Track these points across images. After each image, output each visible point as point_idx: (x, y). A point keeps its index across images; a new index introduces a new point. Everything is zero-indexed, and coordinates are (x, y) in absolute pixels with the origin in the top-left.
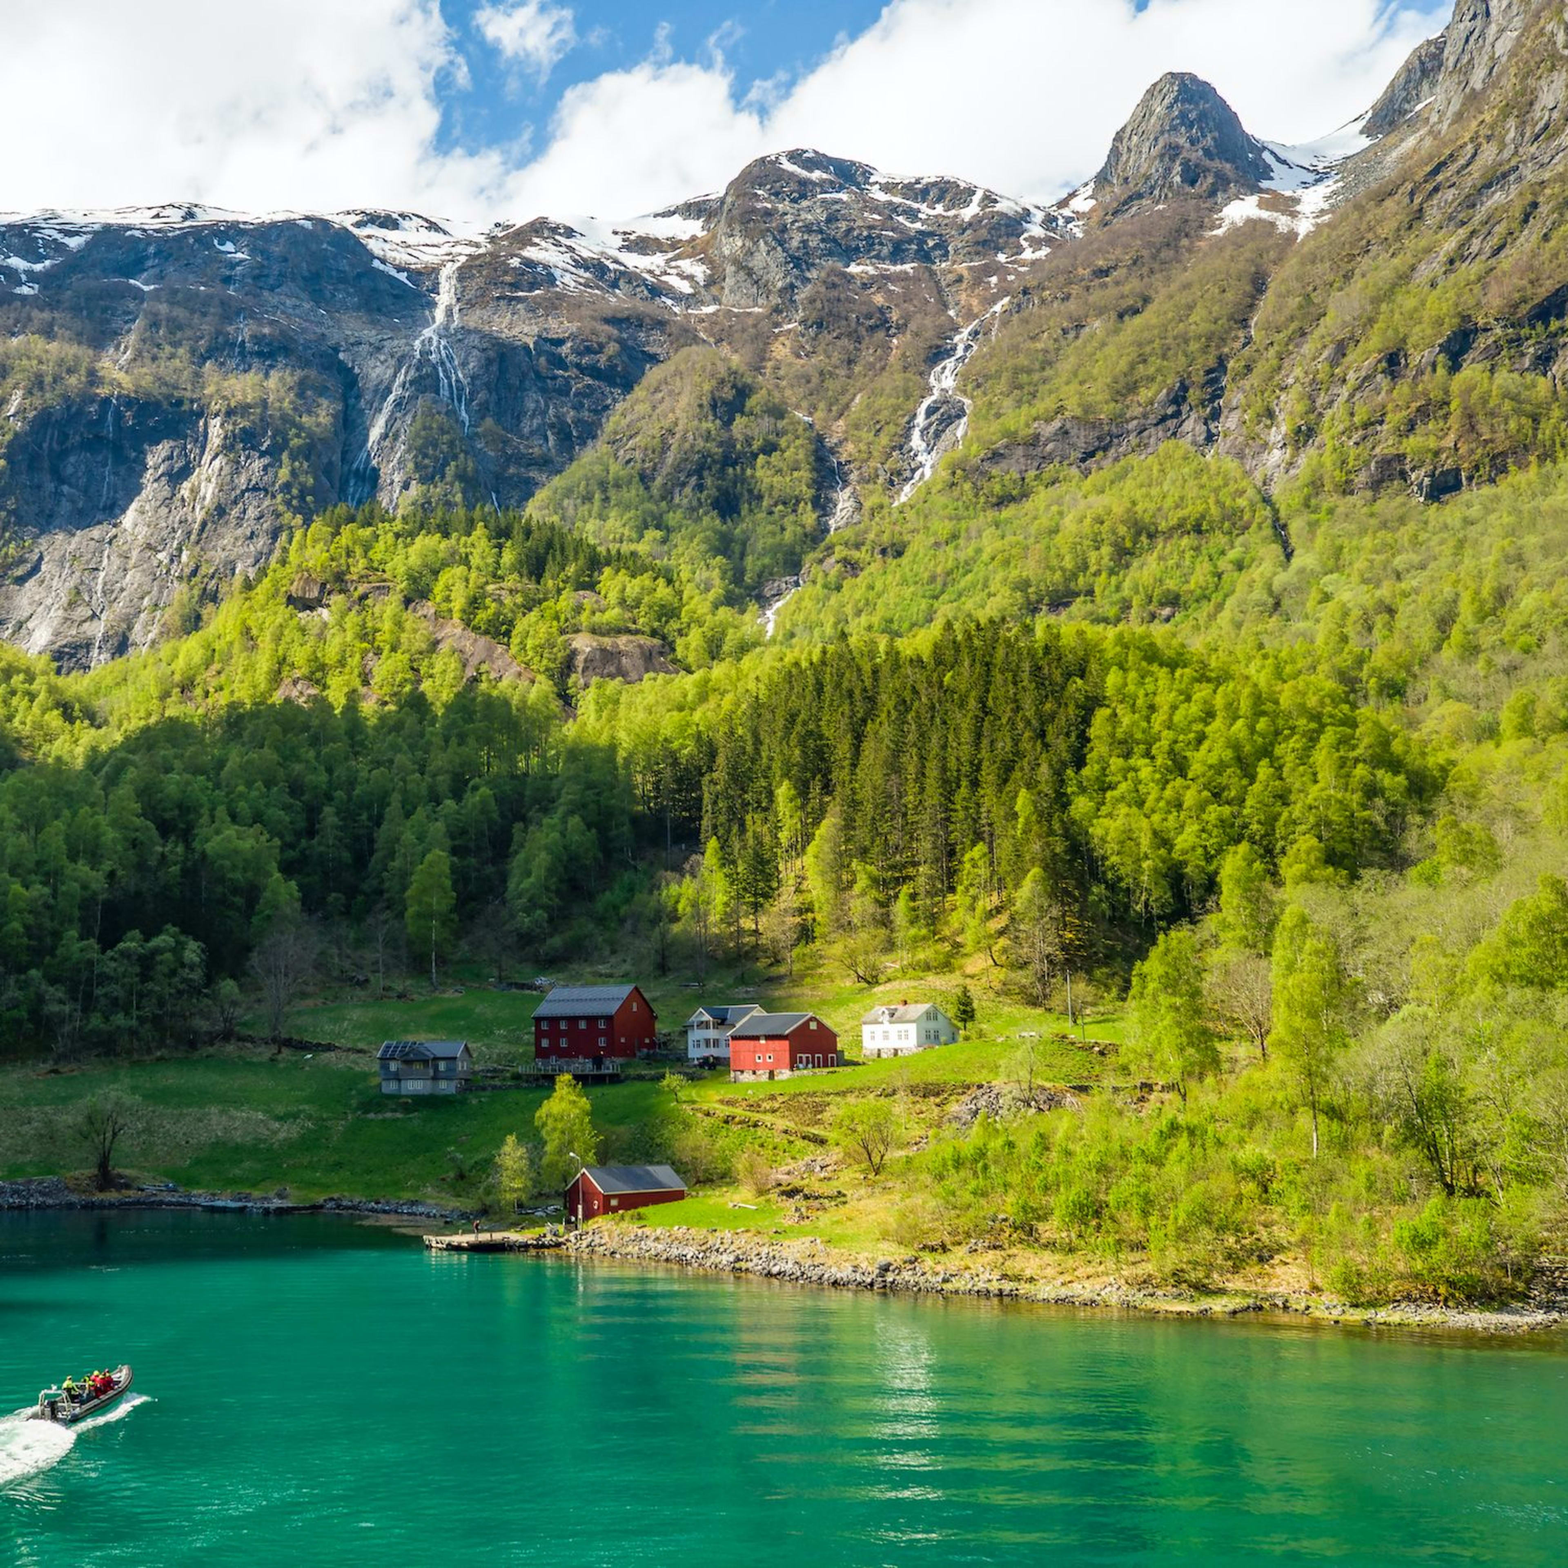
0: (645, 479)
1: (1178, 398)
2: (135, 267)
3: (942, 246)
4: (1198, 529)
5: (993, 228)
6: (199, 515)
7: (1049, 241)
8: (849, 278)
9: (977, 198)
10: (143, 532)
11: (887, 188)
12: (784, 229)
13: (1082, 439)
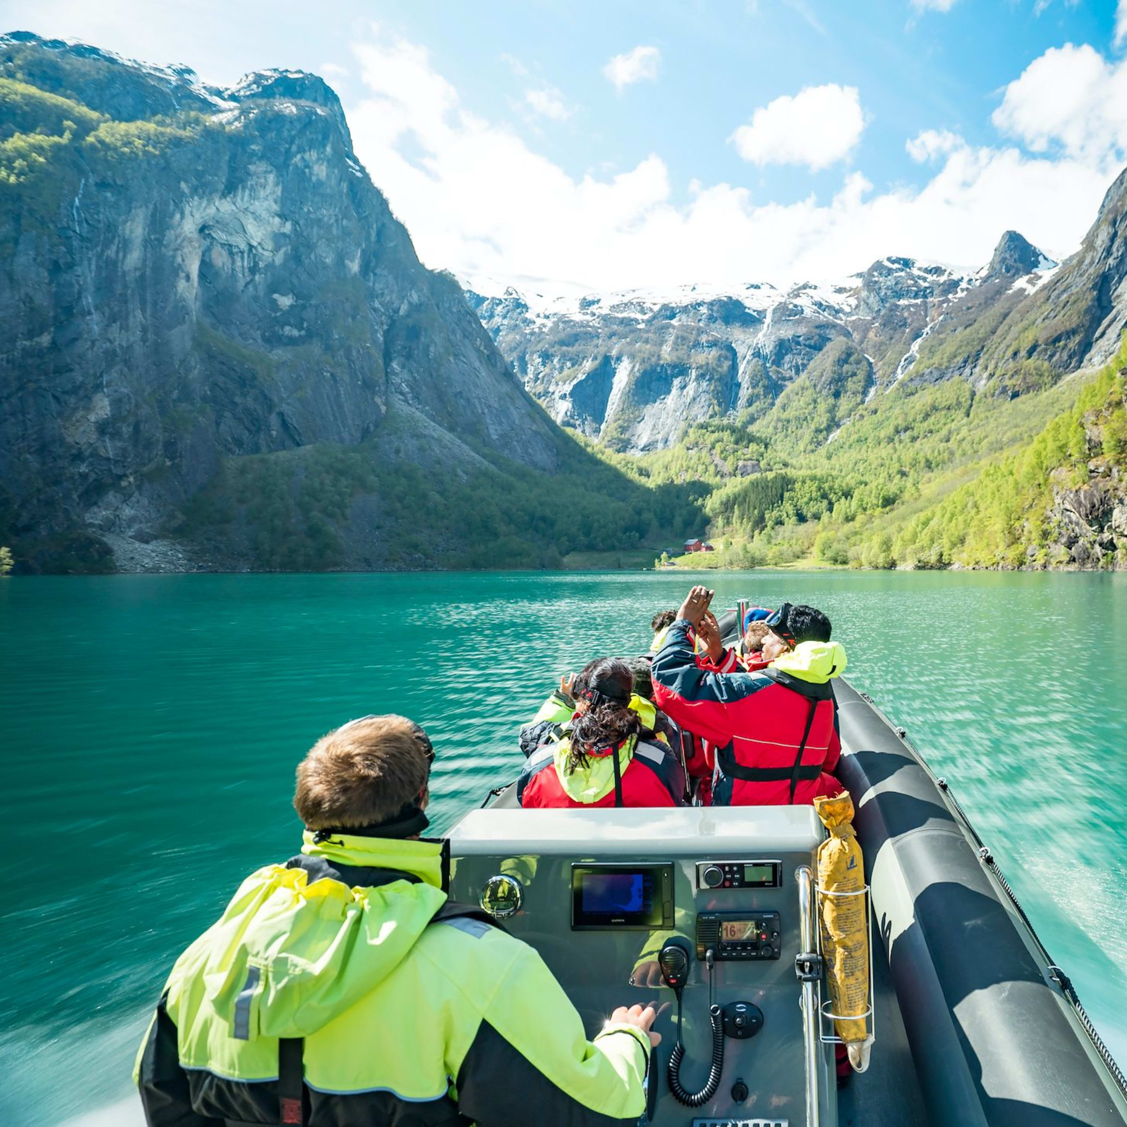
0: (815, 386)
1: (965, 362)
2: (673, 316)
3: (931, 292)
4: (949, 409)
5: (949, 285)
6: (689, 401)
7: (967, 289)
8: (897, 306)
9: (947, 273)
10: (673, 406)
11: (920, 269)
12: (880, 289)
13: (936, 374)
